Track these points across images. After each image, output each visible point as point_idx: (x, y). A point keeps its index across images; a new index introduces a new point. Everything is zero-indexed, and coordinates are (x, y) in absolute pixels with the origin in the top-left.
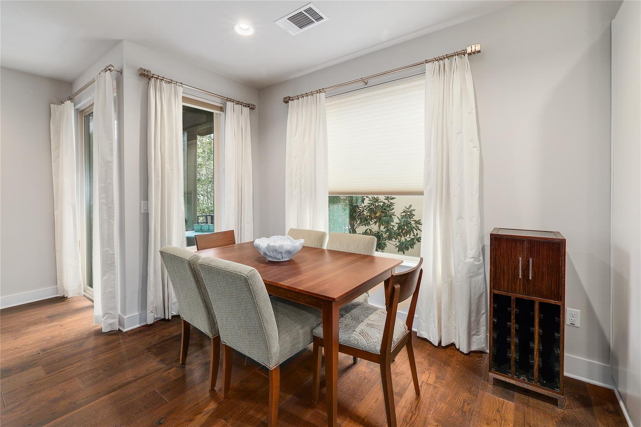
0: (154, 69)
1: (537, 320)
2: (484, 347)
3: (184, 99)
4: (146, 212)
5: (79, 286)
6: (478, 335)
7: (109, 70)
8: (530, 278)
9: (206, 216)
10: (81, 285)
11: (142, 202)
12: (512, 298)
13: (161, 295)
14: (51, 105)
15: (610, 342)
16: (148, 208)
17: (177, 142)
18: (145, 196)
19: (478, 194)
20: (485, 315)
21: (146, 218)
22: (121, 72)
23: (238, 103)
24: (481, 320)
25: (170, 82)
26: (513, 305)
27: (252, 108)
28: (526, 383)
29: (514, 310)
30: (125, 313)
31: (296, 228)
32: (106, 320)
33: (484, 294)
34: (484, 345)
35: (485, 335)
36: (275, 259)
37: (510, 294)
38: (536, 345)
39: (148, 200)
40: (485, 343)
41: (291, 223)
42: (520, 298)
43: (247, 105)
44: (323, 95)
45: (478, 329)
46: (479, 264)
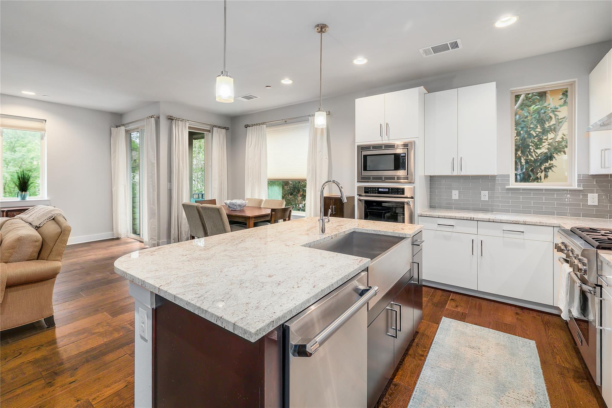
0: (174, 115)
3: (189, 128)
4: (170, 188)
5: (127, 231)
7: (153, 117)
9: (199, 194)
10: (128, 231)
11: (168, 183)
13: (177, 232)
14: (112, 128)
16: (171, 186)
17: (186, 152)
18: (170, 180)
21: (170, 191)
22: (159, 118)
23: (220, 127)
25: (182, 120)
27: (227, 129)
30: (160, 239)
31: (251, 198)
32: (151, 242)
36: (234, 209)
39: (171, 182)
41: (248, 195)
43: (224, 128)
44: (265, 126)
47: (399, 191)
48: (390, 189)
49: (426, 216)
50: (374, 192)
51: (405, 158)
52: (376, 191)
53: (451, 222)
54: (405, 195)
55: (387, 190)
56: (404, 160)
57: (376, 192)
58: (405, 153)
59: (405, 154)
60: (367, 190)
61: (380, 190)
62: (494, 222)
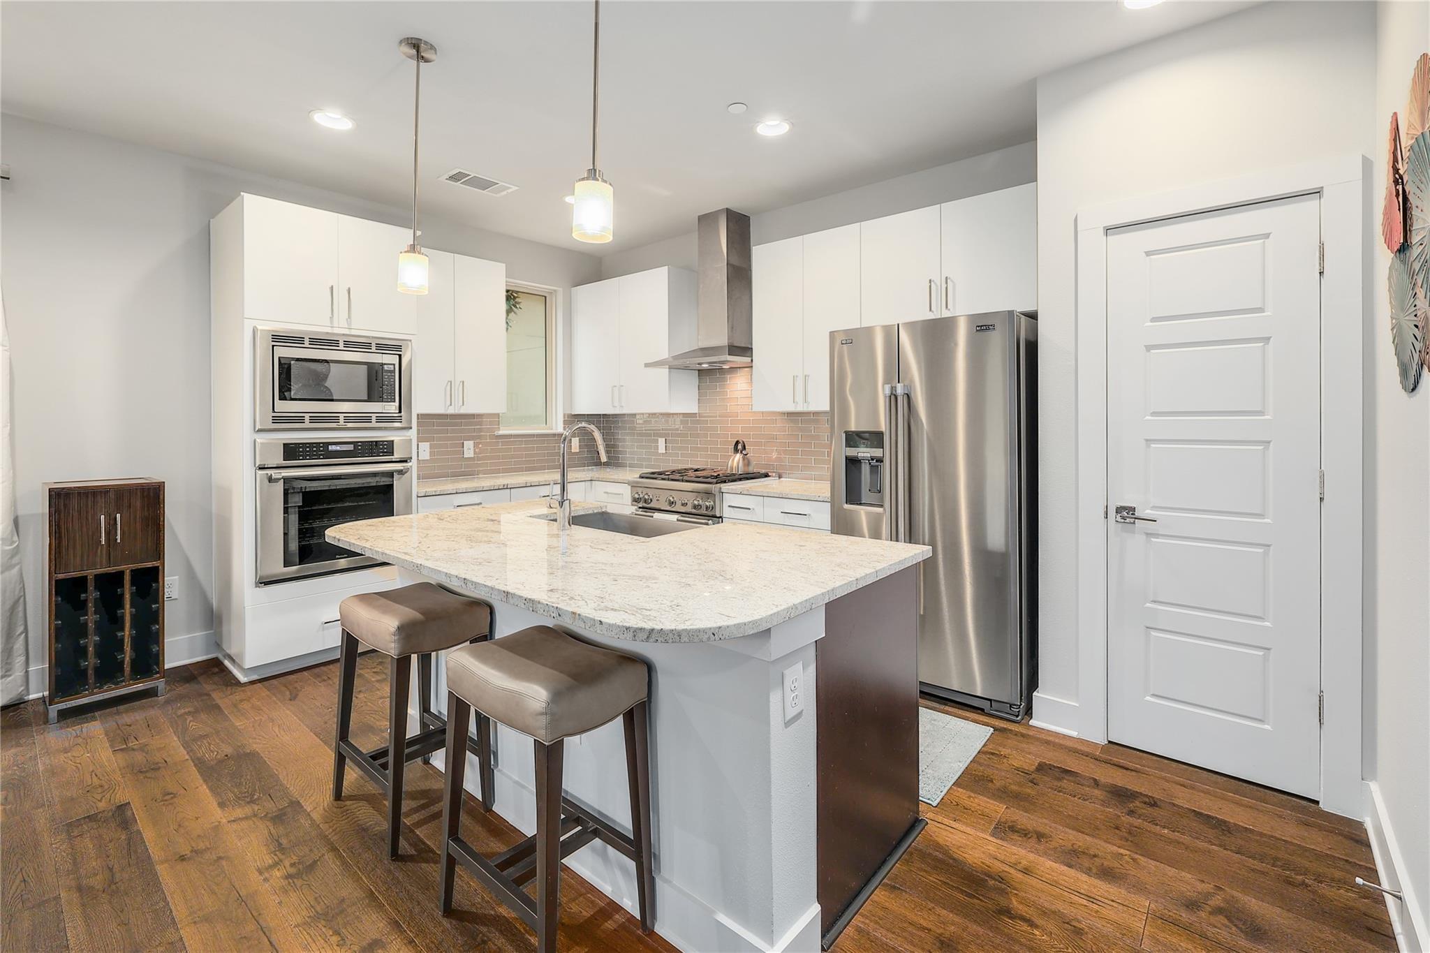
1: (127, 596)
2: (23, 690)
6: (10, 676)
8: (119, 541)
12: (90, 577)
15: (212, 603)
19: (9, 428)
20: (23, 635)
24: (15, 647)
26: (91, 587)
28: (113, 689)
29: (92, 595)
33: (22, 599)
34: (22, 688)
35: (24, 671)
37: (84, 573)
38: (127, 633)
40: (25, 684)
42: (102, 574)
45: (10, 664)
46: (10, 549)
47: (381, 449)
48: (360, 446)
49: (434, 494)
50: (315, 455)
51: (393, 374)
52: (319, 451)
53: (475, 498)
54: (396, 456)
55: (351, 447)
56: (392, 380)
57: (321, 455)
58: (394, 365)
59: (392, 366)
60: (291, 451)
61: (331, 448)
62: (531, 486)
